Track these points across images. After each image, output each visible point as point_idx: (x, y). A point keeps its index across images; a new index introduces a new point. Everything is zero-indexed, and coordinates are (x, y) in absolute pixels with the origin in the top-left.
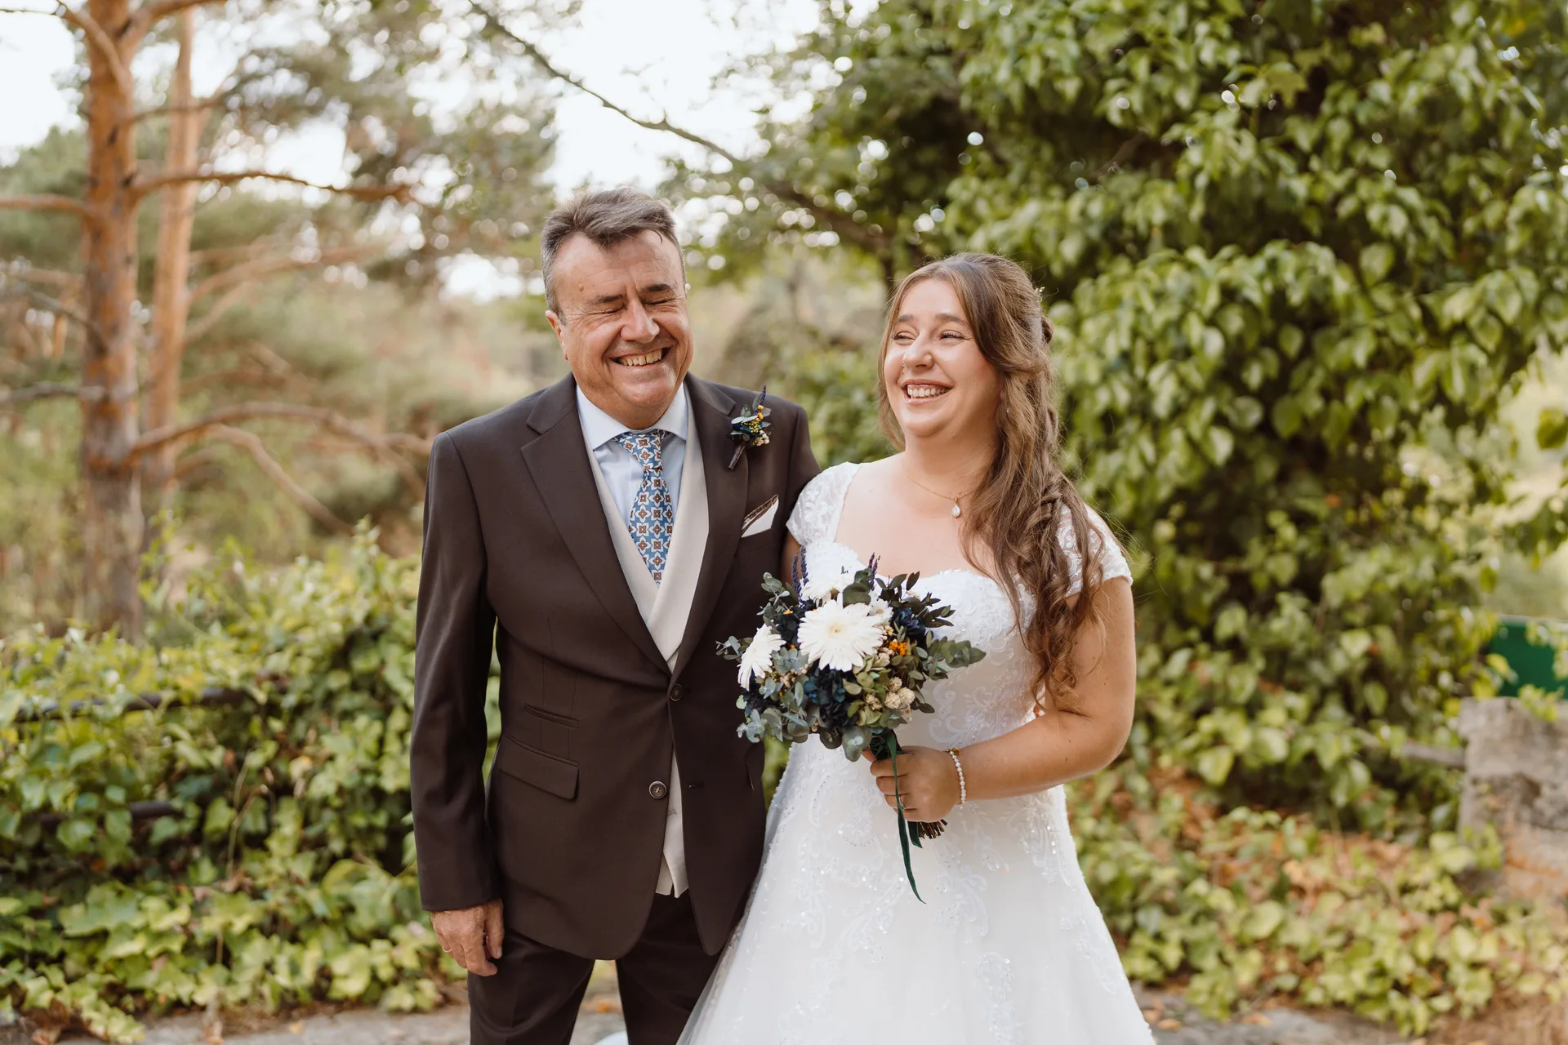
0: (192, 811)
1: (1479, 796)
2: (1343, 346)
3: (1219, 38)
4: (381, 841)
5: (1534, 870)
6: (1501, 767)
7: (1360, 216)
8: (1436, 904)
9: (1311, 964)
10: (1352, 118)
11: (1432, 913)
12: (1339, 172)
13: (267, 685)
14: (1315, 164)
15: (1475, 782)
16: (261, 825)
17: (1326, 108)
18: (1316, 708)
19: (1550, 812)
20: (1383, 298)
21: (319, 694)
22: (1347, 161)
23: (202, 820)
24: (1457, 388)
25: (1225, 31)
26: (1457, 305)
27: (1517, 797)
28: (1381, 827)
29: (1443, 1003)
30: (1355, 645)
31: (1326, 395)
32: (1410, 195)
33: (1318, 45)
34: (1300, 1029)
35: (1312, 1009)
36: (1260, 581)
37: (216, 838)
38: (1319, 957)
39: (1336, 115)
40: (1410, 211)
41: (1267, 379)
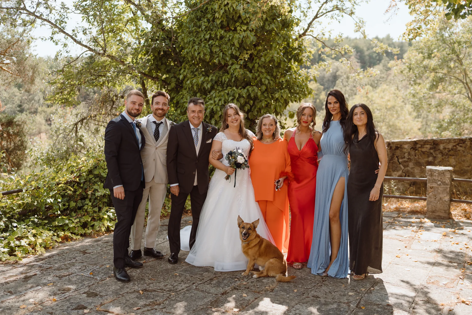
0: (67, 204)
2: (260, 104)
3: (236, 50)
4: (106, 205)
7: (261, 80)
10: (258, 63)
12: (257, 73)
13: (78, 179)
14: (253, 72)
16: (81, 205)
17: (254, 62)
20: (266, 95)
21: (88, 179)
22: (258, 70)
23: (69, 205)
24: (278, 110)
25: (237, 49)
26: (277, 95)
32: (269, 77)
33: (251, 50)
37: (72, 209)
39: (256, 63)
40: (268, 80)
41: (248, 109)
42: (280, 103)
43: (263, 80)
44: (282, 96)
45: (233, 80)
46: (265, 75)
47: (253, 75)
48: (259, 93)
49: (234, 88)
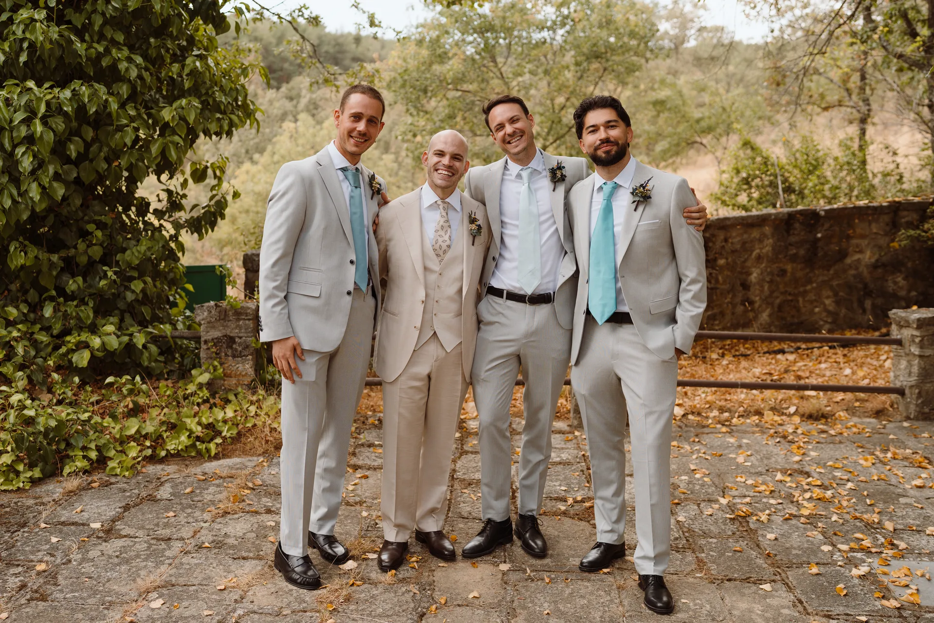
1: (208, 349)
2: (118, 136)
5: (236, 376)
6: (216, 334)
7: (114, 67)
8: (200, 401)
9: (158, 440)
10: (103, 14)
11: (198, 405)
12: (99, 42)
14: (87, 38)
15: (206, 342)
18: (122, 320)
19: (240, 349)
20: (132, 111)
22: (102, 36)
24: (173, 156)
27: (224, 346)
28: (162, 374)
29: (219, 440)
30: (137, 286)
31: (108, 160)
32: (137, 59)
34: (162, 470)
35: (162, 461)
36: (83, 260)
38: (161, 436)
39: (95, 11)
40: (137, 66)
41: (79, 153)
42: (177, 138)
43: (123, 66)
44: (183, 119)
45: (23, 58)
46: (126, 52)
47: (90, 47)
48: (114, 106)
49: (31, 84)
